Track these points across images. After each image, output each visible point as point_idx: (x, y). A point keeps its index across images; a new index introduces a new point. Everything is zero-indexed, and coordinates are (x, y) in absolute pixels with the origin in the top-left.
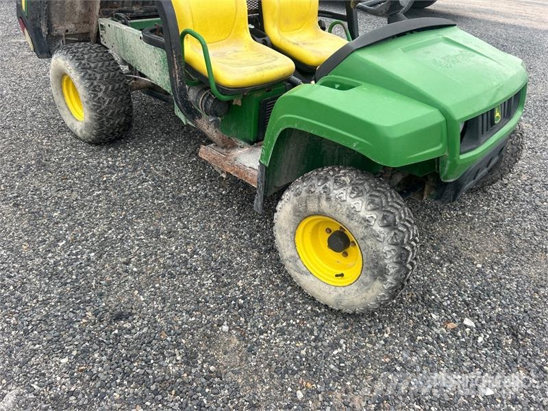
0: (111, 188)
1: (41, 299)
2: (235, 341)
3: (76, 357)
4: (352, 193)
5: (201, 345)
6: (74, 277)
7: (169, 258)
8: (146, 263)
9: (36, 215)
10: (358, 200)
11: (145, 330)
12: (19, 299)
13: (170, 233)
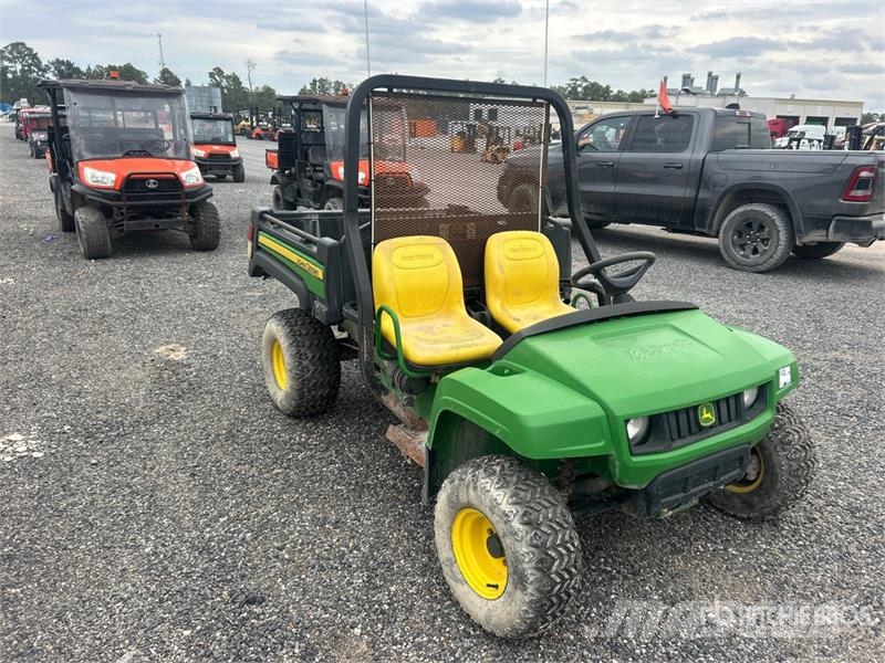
0: (294, 467)
1: (184, 571)
2: (364, 647)
3: (198, 632)
4: (497, 483)
5: (325, 644)
6: (223, 554)
7: (326, 550)
8: (300, 551)
9: (208, 487)
10: (501, 492)
11: (274, 617)
12: (165, 568)
13: (336, 524)
